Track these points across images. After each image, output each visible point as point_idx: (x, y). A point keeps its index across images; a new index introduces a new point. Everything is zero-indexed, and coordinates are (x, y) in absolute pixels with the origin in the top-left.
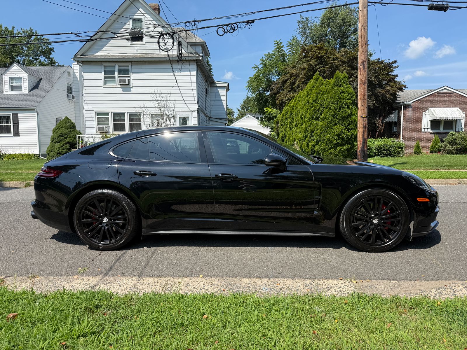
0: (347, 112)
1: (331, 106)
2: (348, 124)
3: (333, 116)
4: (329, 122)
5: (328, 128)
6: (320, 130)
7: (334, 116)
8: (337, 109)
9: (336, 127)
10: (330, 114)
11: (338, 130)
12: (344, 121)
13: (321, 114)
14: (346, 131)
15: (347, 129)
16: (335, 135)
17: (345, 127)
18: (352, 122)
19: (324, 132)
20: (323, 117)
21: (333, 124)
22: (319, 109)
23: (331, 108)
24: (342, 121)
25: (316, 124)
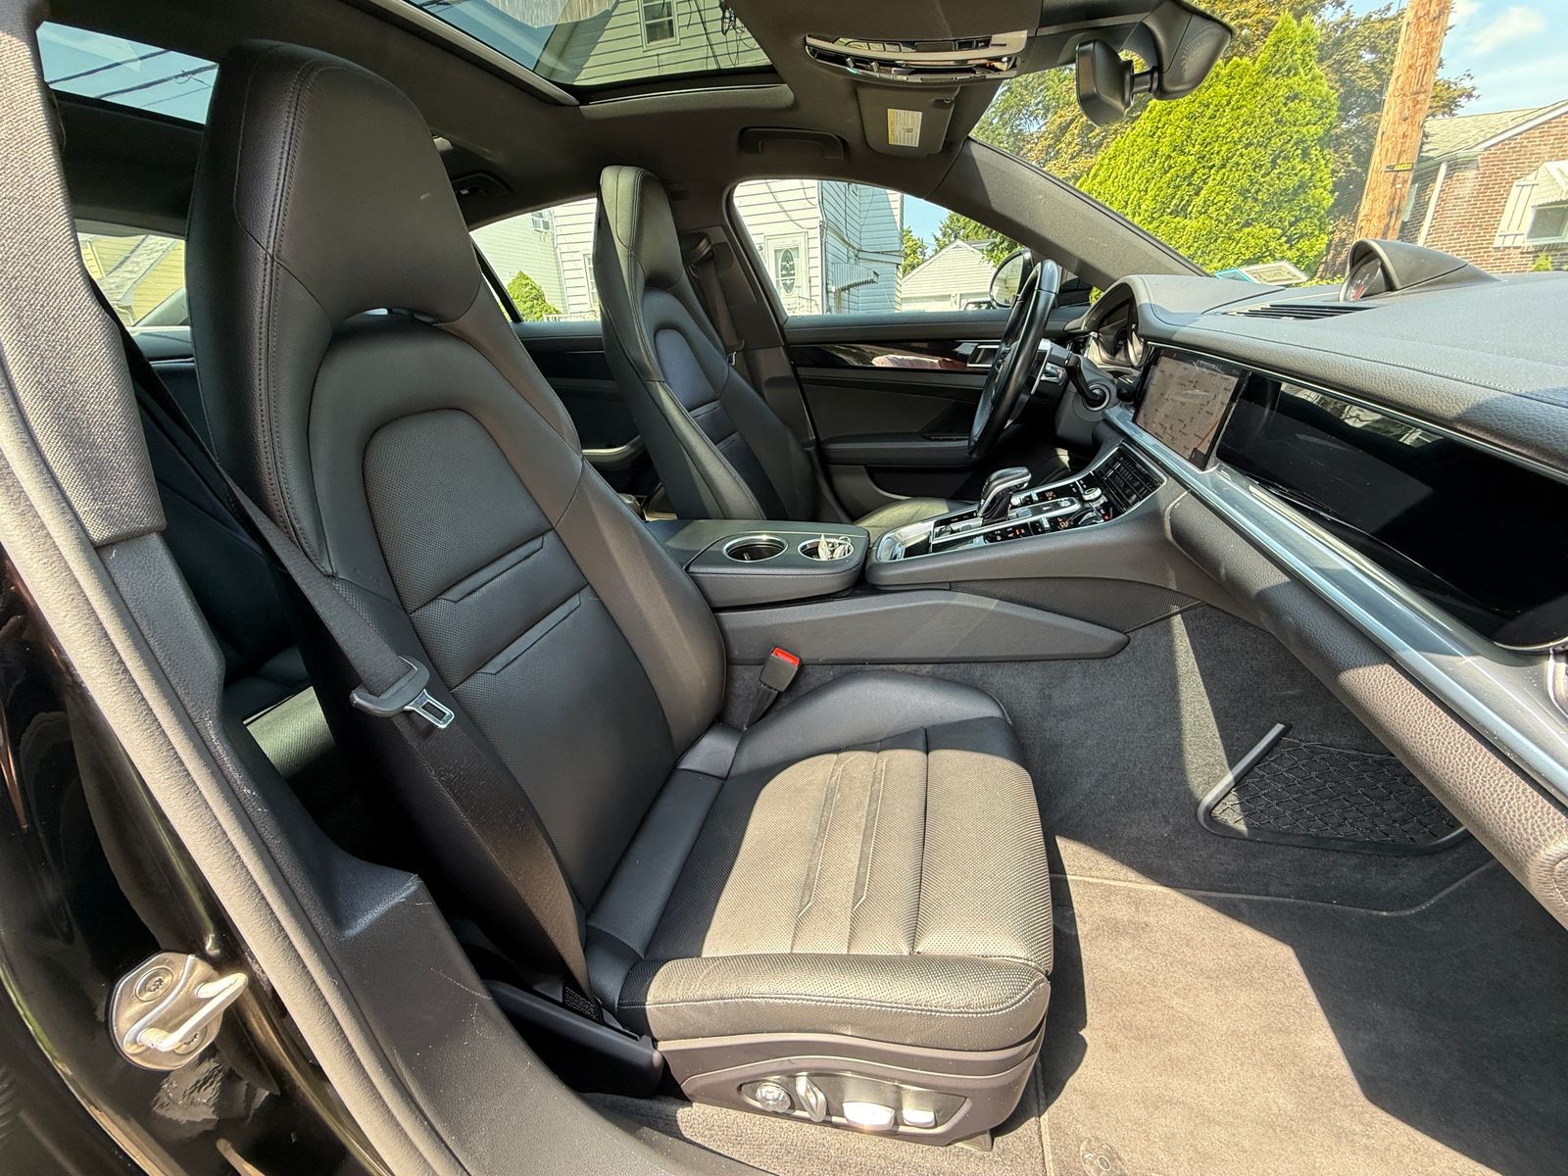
0: (1296, 175)
1: (1241, 155)
2: (1293, 219)
3: (1244, 193)
4: (1223, 218)
5: (1216, 241)
6: (1189, 248)
7: (1248, 191)
8: (1261, 166)
9: (1248, 234)
10: (1231, 187)
11: (1252, 242)
12: (1280, 207)
13: (1197, 194)
14: (1281, 245)
15: (1284, 239)
16: (1239, 262)
17: (1279, 231)
18: (1308, 210)
19: (1203, 253)
20: (1205, 202)
21: (1238, 223)
22: (1194, 172)
23: (1238, 164)
24: (1274, 209)
25: (1176, 228)
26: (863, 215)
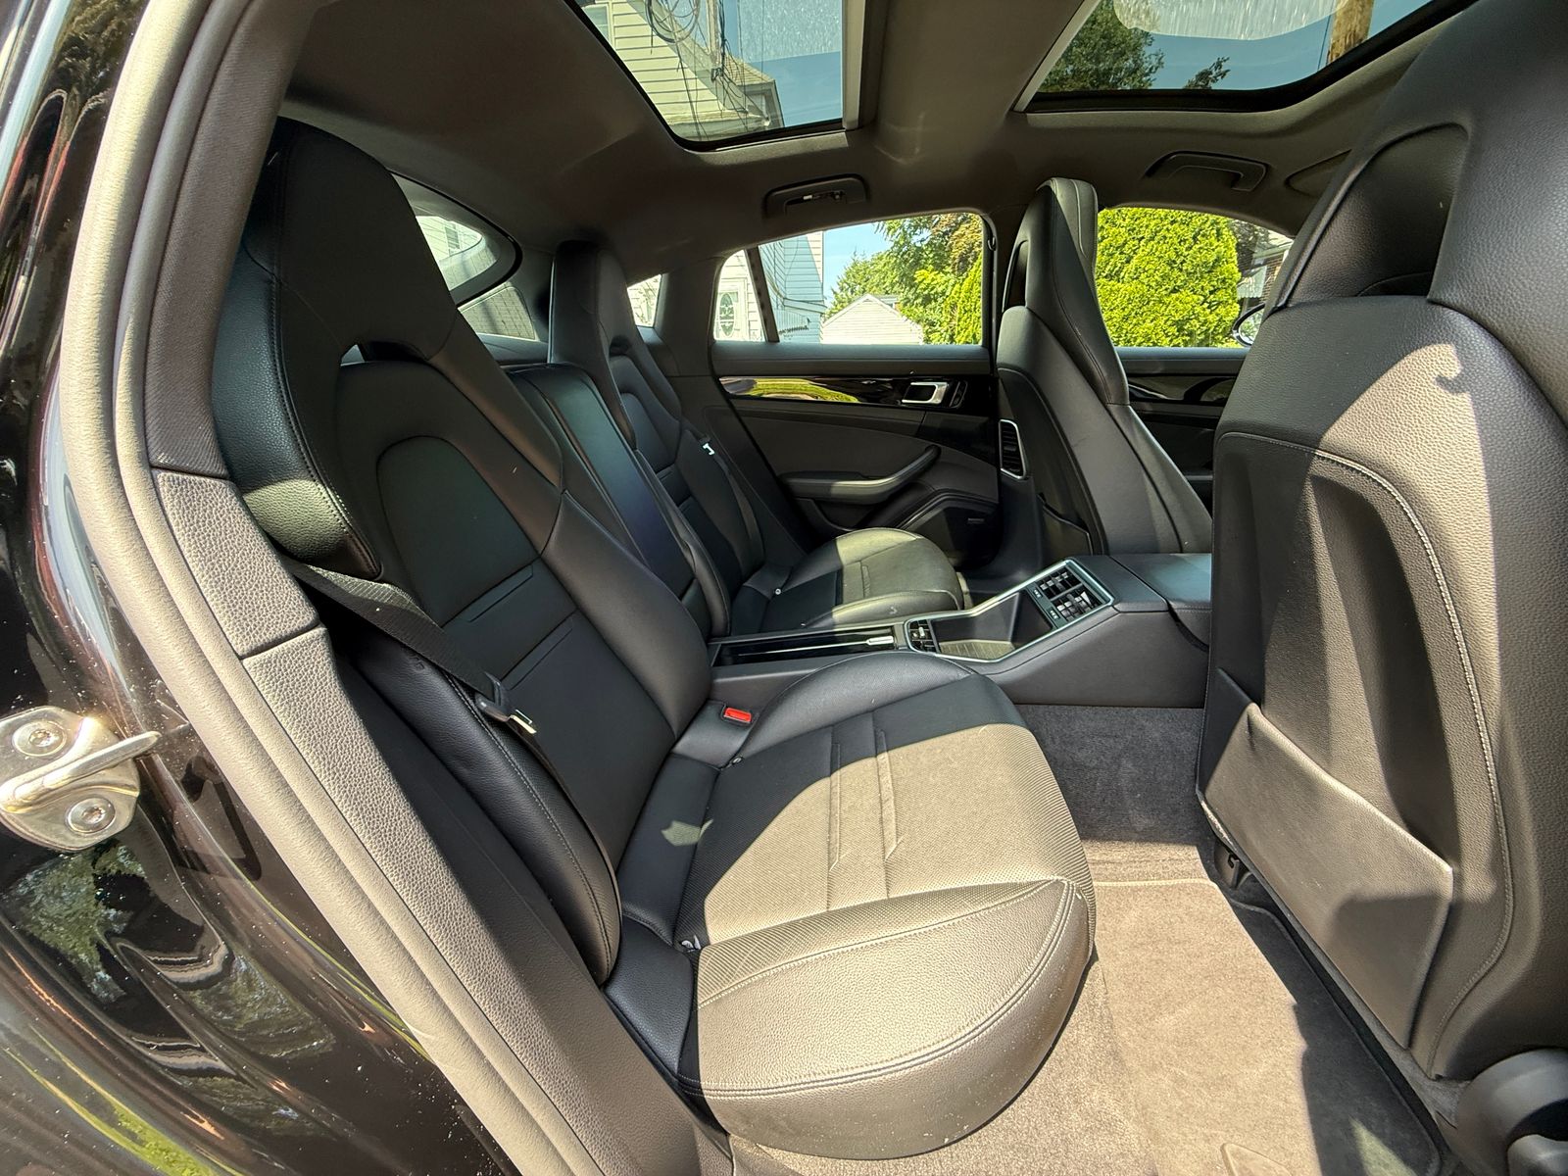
0: (1213, 250)
1: (1168, 230)
2: (1212, 289)
3: (1171, 263)
4: (1153, 284)
5: (1148, 303)
6: (1123, 309)
7: (1174, 262)
8: (1185, 240)
9: (1177, 299)
10: (1160, 258)
11: (1180, 306)
12: (1202, 277)
13: (1128, 262)
14: (1204, 310)
15: (1206, 305)
16: (1169, 323)
17: (1202, 298)
18: (1224, 281)
19: (1136, 314)
20: (1136, 269)
21: (1166, 289)
22: (1125, 243)
23: (1165, 237)
24: (1197, 278)
25: (1111, 290)
26: (788, 265)
